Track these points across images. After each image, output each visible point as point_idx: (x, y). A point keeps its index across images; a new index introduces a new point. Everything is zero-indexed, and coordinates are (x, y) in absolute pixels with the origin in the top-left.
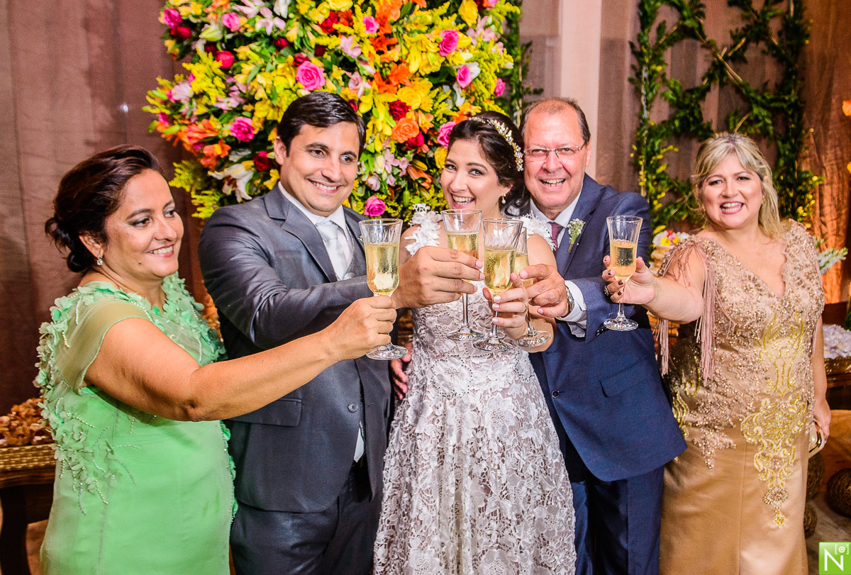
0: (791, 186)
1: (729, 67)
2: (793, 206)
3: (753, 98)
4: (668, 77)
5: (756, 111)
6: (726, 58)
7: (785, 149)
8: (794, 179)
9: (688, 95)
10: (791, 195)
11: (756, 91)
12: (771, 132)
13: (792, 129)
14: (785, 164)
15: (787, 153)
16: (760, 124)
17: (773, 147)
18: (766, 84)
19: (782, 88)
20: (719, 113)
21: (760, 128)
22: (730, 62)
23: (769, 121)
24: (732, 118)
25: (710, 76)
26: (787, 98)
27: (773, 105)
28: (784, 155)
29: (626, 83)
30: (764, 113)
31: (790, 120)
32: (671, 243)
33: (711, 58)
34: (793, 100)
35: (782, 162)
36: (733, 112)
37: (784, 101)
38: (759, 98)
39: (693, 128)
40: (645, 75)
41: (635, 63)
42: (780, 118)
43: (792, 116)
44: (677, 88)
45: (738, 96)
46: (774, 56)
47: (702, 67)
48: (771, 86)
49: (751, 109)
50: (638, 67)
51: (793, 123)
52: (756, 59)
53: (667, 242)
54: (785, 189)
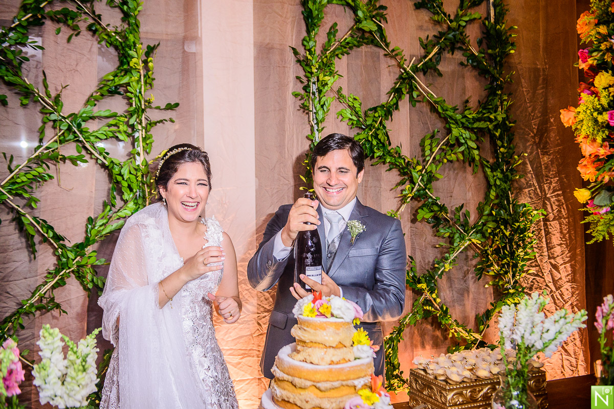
0: (506, 223)
1: (420, 81)
2: (511, 247)
3: (451, 117)
4: (344, 92)
5: (455, 132)
6: (415, 69)
7: (496, 177)
8: (510, 215)
9: (371, 114)
10: (508, 234)
11: (455, 109)
12: (477, 158)
13: (503, 153)
14: (497, 197)
15: (498, 183)
16: (462, 148)
17: (481, 175)
18: (467, 101)
19: (485, 105)
20: (411, 137)
21: (463, 153)
22: (421, 74)
23: (472, 144)
24: (428, 142)
25: (398, 92)
26: (492, 117)
27: (475, 125)
28: (495, 185)
29: (290, 99)
30: (467, 134)
31: (499, 143)
32: (317, 313)
33: (397, 70)
34: (500, 118)
35: (493, 194)
36: (429, 135)
37: (491, 121)
38: (459, 117)
39: (378, 153)
40: (313, 88)
41: (301, 74)
42: (486, 141)
43: (501, 138)
44: (357, 105)
45: (434, 116)
46: (474, 67)
47: (387, 80)
48: (473, 104)
49: (449, 131)
50: (304, 80)
51: (503, 146)
52: (453, 72)
53: (312, 311)
54: (498, 227)
